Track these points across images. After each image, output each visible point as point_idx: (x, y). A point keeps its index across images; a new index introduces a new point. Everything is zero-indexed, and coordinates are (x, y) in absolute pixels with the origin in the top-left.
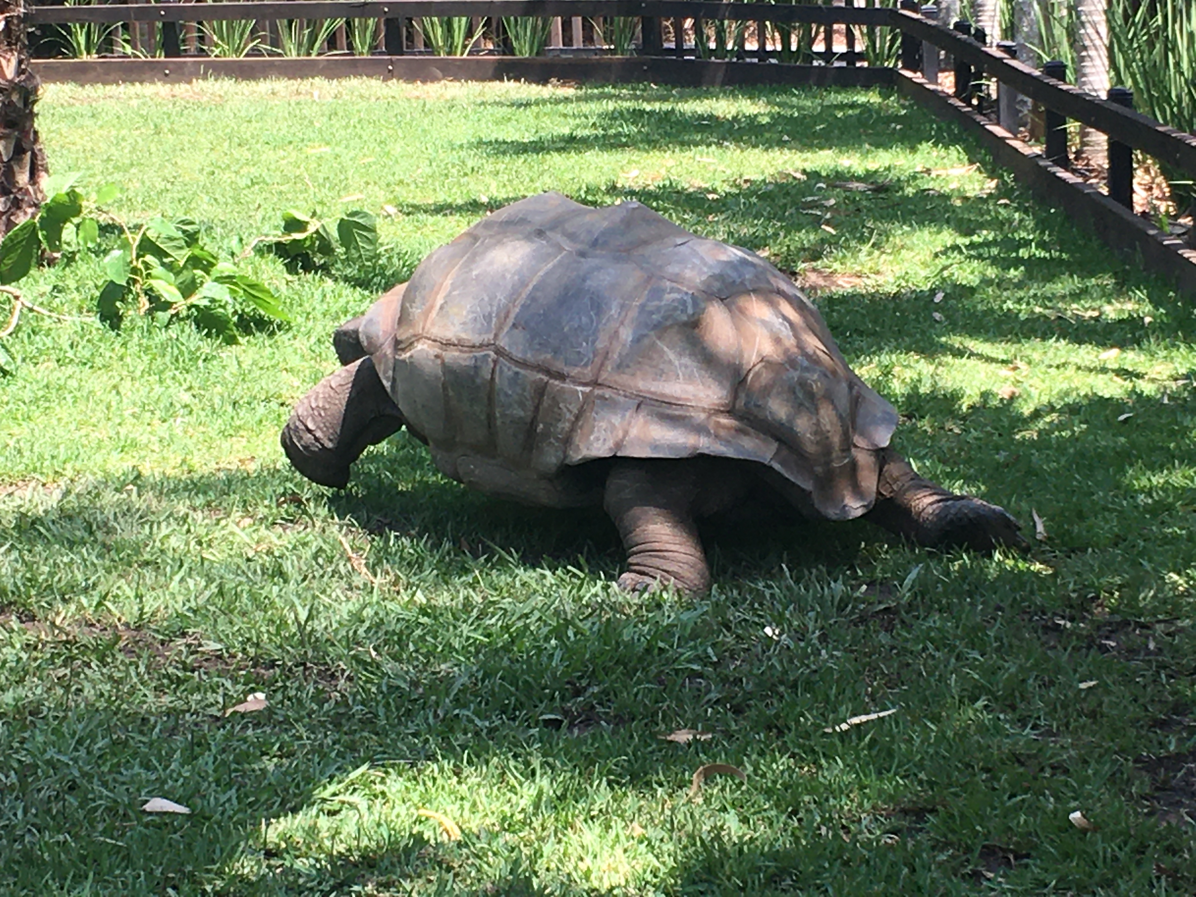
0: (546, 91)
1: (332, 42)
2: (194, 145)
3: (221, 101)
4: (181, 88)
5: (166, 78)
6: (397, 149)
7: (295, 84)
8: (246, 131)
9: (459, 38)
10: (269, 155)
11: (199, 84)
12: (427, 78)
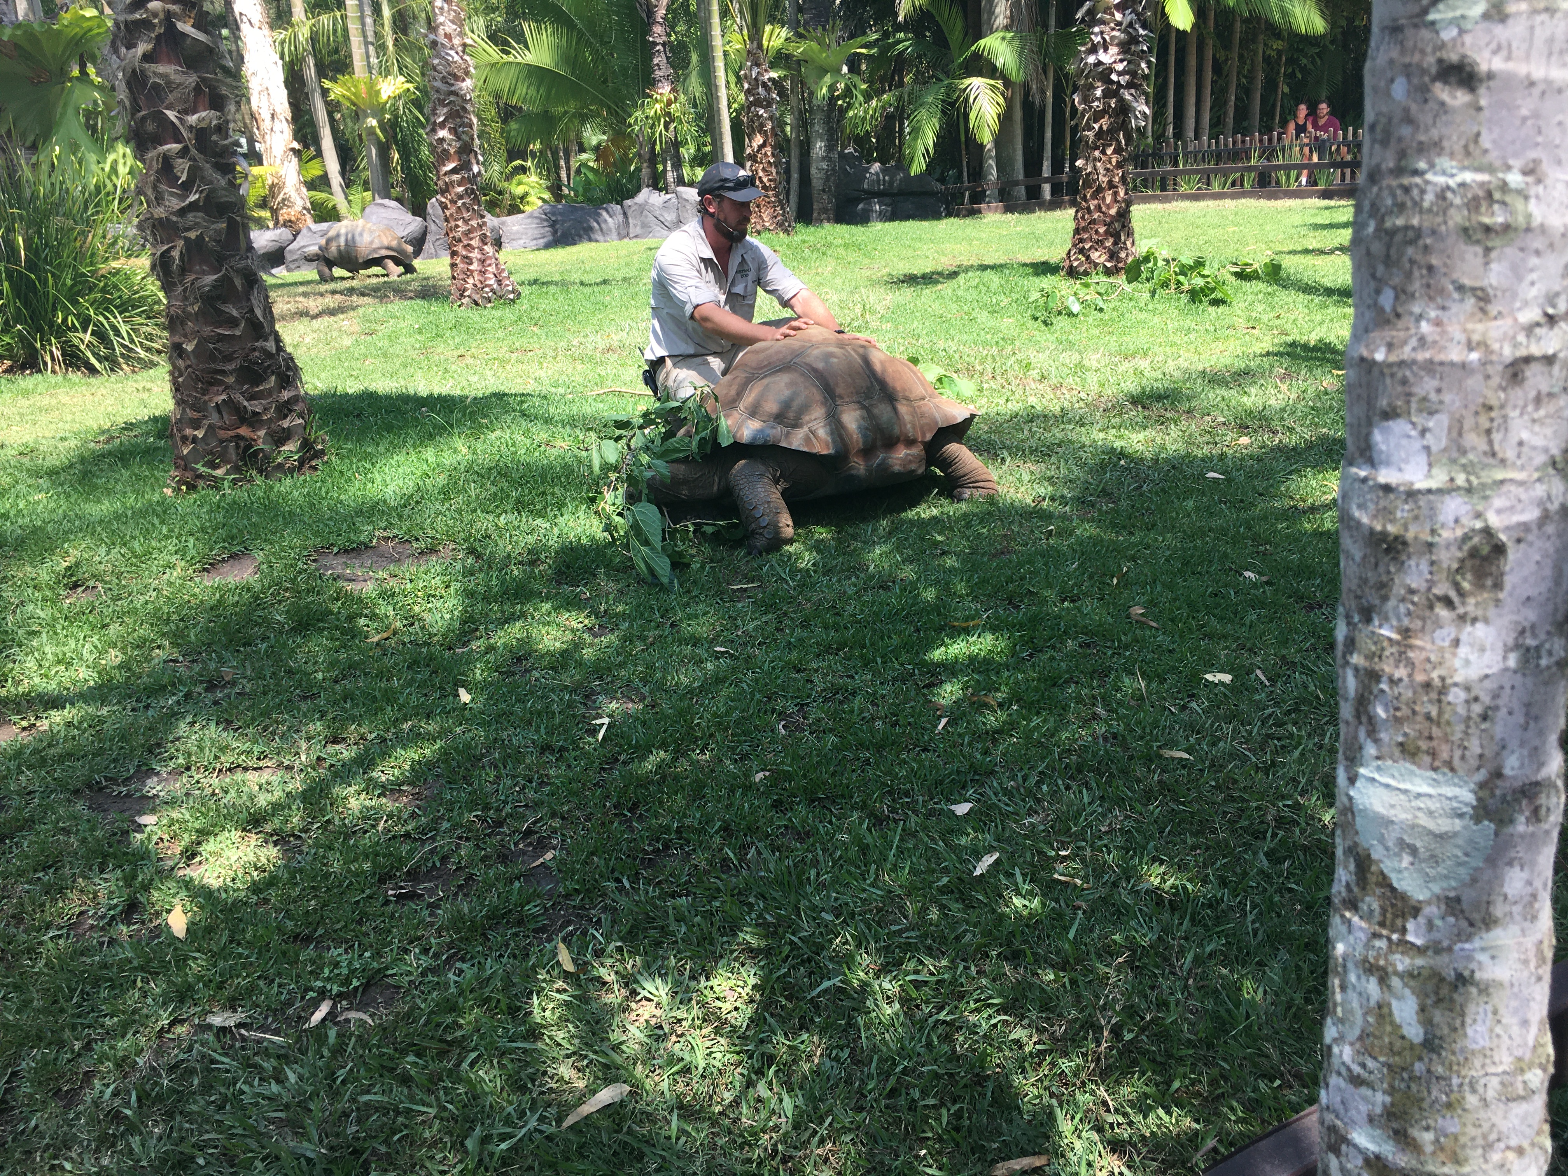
0: (1332, 203)
1: (1233, 184)
2: (1177, 228)
3: (1187, 210)
4: (1167, 206)
5: (1161, 201)
6: (1268, 228)
7: (1217, 202)
8: (1200, 222)
9: (1292, 179)
10: (1211, 232)
11: (1174, 204)
12: (1276, 198)
